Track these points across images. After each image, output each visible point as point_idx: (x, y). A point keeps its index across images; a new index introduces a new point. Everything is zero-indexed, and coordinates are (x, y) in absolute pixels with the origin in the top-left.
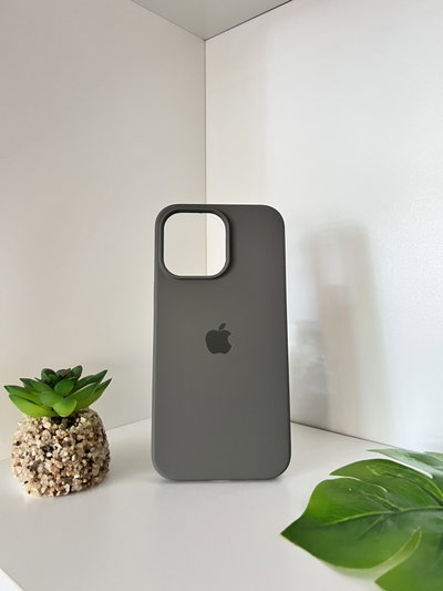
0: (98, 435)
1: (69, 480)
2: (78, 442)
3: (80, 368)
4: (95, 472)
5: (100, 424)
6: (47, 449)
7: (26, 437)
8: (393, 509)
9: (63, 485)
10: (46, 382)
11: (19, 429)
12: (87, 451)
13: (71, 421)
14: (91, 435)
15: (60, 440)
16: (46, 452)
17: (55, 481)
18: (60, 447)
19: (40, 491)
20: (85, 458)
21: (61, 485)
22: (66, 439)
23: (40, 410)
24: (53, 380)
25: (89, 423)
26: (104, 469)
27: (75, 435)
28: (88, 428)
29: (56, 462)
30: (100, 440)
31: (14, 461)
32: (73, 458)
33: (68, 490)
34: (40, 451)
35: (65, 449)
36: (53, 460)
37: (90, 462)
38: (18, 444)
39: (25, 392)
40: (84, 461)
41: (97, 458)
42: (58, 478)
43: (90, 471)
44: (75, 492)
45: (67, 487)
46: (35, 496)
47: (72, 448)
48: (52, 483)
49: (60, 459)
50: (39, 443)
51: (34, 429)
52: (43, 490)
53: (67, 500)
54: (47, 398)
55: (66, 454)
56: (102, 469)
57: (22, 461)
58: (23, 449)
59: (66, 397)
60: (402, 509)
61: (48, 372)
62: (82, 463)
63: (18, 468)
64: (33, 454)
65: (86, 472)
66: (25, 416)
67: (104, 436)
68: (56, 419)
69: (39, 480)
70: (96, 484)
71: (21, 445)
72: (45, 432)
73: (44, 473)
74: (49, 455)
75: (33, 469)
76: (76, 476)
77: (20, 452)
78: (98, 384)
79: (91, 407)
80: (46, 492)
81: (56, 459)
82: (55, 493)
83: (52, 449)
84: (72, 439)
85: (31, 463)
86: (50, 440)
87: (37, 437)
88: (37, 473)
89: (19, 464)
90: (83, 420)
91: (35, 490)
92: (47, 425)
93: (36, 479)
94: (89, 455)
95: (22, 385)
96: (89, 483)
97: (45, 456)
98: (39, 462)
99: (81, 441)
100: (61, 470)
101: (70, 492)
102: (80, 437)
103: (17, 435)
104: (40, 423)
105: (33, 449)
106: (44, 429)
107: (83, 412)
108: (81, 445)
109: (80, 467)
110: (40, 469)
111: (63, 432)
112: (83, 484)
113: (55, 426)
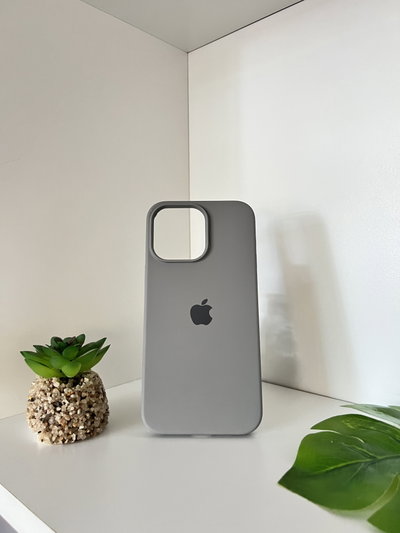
0: (99, 393)
1: (75, 430)
2: (82, 398)
3: (83, 336)
4: (97, 424)
5: (100, 383)
6: (56, 404)
7: (39, 394)
8: (371, 457)
9: (70, 435)
10: (55, 348)
11: (32, 388)
12: (90, 406)
13: (77, 380)
14: (93, 393)
15: (68, 397)
16: (56, 407)
17: (63, 431)
18: (67, 402)
19: (51, 439)
20: (88, 412)
21: (68, 434)
22: (72, 396)
23: (51, 371)
24: (61, 346)
25: (91, 383)
26: (104, 421)
27: (80, 393)
28: (91, 386)
29: (64, 416)
30: (101, 397)
31: (29, 415)
32: (79, 412)
33: (74, 439)
34: (51, 406)
35: (72, 404)
36: (62, 414)
37: (93, 415)
38: (33, 400)
39: (38, 357)
40: (88, 415)
41: (99, 412)
42: (66, 429)
43: (92, 423)
44: (80, 440)
45: (74, 436)
46: (47, 443)
47: (78, 403)
48: (61, 433)
49: (67, 413)
50: (50, 399)
51: (45, 387)
52: (54, 439)
53: (73, 447)
54: (56, 361)
55: (72, 408)
56: (102, 421)
57: (36, 414)
58: (37, 405)
59: (72, 361)
60: (379, 458)
61: (57, 340)
62: (86, 416)
63: (32, 420)
64: (46, 408)
65: (89, 423)
66: (38, 376)
67: (104, 394)
68: (64, 380)
69: (51, 430)
70: (98, 434)
71: (35, 401)
72: (54, 391)
73: (54, 424)
74: (58, 409)
75: (45, 421)
76: (81, 427)
77: (34, 407)
78: (98, 349)
79: (93, 369)
80: (56, 441)
81: (65, 413)
82: (64, 441)
83: (61, 405)
84: (77, 396)
85: (44, 416)
86: (59, 397)
87: (48, 394)
88: (49, 425)
89: (34, 417)
90: (86, 380)
91: (47, 438)
92: (57, 384)
93: (48, 430)
94: (92, 409)
95: (34, 350)
96: (92, 434)
97: (55, 410)
98: (50, 415)
99: (85, 398)
100: (68, 422)
101: (76, 440)
102: (84, 394)
103: (32, 392)
104: (51, 383)
105: (45, 404)
106: (54, 387)
107: (86, 374)
108: (85, 401)
109: (84, 420)
110: (51, 421)
111: (70, 390)
112: (86, 434)
113: (63, 385)
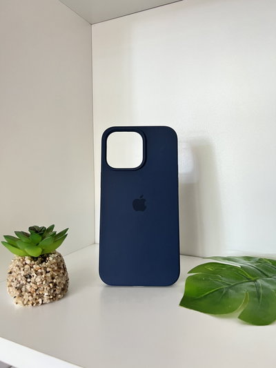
0: (60, 268)
1: (41, 296)
2: (47, 272)
4: (58, 291)
5: (62, 261)
6: (28, 277)
7: (16, 269)
8: (228, 284)
11: (11, 264)
13: (43, 259)
14: (56, 268)
15: (36, 271)
17: (32, 296)
18: (35, 275)
19: (23, 302)
20: (52, 282)
21: (36, 299)
22: (39, 271)
25: (54, 261)
27: (45, 268)
28: (54, 263)
29: (33, 285)
30: (62, 271)
31: (8, 284)
32: (44, 283)
33: (41, 302)
34: (23, 278)
35: (39, 277)
36: (31, 284)
38: (11, 273)
40: (51, 285)
41: (59, 283)
42: (34, 295)
43: (55, 291)
44: (45, 303)
46: (20, 306)
47: (43, 276)
48: (30, 298)
49: (35, 283)
50: (23, 273)
51: (20, 264)
52: (25, 303)
53: (40, 308)
55: (39, 280)
56: (63, 290)
57: (12, 284)
58: (13, 276)
60: (232, 284)
62: (49, 286)
63: (10, 288)
64: (19, 279)
65: (52, 291)
66: (15, 255)
67: (65, 269)
68: (33, 259)
69: (23, 296)
70: (59, 299)
71: (13, 274)
72: (27, 266)
73: (26, 291)
74: (29, 280)
75: (19, 289)
76: (46, 294)
77: (12, 278)
79: (57, 250)
80: (27, 304)
81: (33, 283)
82: (33, 304)
83: (30, 277)
84: (43, 271)
85: (18, 285)
86: (29, 271)
87: (22, 269)
88: (21, 292)
89: (11, 286)
90: (51, 258)
91: (20, 302)
92: (28, 261)
93: (21, 295)
94: (55, 281)
96: (54, 298)
97: (26, 281)
98: (23, 285)
99: (49, 272)
100: (36, 290)
101: (42, 304)
102: (48, 269)
103: (10, 267)
104: (24, 260)
105: (19, 276)
106: (26, 264)
107: (51, 254)
108: (49, 275)
109: (48, 288)
110: (23, 289)
111: (38, 266)
112: (50, 299)
113: (33, 263)
